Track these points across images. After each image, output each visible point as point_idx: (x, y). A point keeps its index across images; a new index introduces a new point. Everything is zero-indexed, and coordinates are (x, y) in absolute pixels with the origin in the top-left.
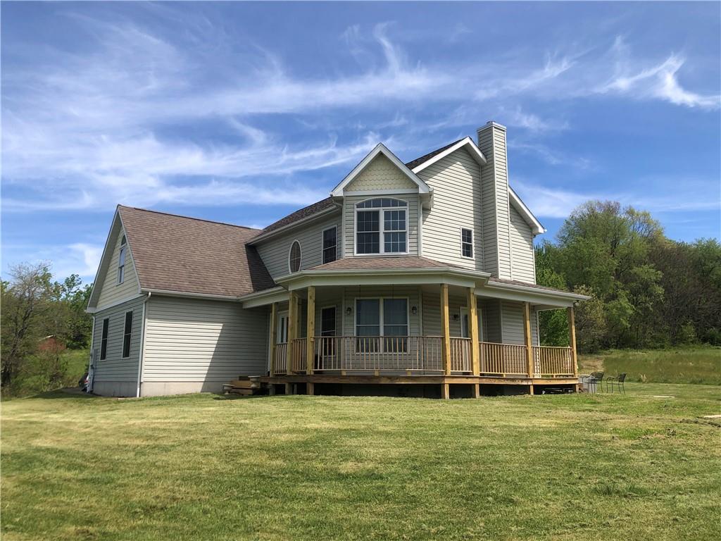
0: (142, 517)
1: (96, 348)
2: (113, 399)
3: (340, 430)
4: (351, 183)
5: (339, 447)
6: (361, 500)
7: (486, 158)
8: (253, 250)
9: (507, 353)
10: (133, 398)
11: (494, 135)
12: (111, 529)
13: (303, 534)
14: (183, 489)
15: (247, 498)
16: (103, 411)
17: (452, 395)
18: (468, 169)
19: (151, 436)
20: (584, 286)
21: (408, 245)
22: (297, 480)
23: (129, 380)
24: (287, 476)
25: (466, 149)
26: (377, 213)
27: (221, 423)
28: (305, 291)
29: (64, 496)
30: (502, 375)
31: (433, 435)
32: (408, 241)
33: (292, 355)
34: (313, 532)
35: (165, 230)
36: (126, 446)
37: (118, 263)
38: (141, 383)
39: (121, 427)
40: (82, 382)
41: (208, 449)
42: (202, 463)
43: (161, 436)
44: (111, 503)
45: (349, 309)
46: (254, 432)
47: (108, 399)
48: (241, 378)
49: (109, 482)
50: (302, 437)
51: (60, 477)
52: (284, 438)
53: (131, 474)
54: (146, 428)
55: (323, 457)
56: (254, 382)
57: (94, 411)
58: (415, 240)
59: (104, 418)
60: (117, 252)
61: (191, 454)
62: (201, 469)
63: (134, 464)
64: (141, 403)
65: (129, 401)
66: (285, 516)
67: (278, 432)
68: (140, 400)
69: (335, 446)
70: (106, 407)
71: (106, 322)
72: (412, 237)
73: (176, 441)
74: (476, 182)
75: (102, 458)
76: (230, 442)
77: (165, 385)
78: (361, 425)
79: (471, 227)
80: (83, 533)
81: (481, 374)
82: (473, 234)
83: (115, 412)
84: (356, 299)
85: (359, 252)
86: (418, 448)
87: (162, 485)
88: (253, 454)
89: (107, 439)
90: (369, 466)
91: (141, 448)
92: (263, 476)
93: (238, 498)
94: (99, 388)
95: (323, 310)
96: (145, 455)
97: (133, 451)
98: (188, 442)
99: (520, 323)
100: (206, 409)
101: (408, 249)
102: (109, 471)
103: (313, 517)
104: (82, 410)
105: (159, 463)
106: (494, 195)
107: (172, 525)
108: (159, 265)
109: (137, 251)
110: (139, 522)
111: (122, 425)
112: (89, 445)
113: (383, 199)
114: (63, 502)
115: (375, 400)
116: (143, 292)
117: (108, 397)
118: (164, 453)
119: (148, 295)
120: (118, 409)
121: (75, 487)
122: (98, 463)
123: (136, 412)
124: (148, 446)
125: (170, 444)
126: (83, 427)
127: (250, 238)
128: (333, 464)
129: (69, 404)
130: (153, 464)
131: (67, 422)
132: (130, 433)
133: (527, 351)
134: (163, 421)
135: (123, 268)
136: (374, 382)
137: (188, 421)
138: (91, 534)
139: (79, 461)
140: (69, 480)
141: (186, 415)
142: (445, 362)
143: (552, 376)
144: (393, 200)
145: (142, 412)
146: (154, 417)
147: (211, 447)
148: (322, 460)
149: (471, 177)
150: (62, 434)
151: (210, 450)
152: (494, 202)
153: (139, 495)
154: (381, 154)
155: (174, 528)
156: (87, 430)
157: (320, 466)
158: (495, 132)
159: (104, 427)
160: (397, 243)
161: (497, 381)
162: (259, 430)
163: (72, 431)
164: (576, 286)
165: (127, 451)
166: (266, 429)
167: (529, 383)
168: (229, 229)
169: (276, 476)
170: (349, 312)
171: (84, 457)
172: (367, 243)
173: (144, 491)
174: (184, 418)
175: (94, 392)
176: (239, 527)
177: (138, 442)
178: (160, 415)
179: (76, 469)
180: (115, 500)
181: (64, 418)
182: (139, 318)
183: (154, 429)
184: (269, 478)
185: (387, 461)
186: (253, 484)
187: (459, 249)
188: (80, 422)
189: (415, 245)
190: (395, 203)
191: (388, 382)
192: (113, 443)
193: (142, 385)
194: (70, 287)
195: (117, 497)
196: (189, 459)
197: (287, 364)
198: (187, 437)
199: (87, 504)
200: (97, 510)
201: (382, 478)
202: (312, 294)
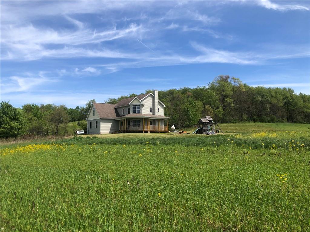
7: (154, 96)
8: (116, 109)
9: (156, 127)
17: (144, 133)
18: (151, 98)
23: (98, 132)
26: (135, 107)
28: (125, 119)
37: (93, 112)
38: (100, 132)
45: (131, 122)
48: (115, 131)
56: (118, 132)
58: (141, 111)
71: (91, 122)
74: (153, 99)
77: (104, 132)
81: (150, 130)
84: (132, 120)
85: (133, 112)
94: (90, 133)
95: (128, 121)
106: (155, 101)
113: (136, 105)
116: (99, 118)
119: (101, 119)
127: (115, 107)
142: (144, 129)
154: (136, 98)
158: (156, 91)
160: (138, 111)
161: (154, 131)
167: (159, 131)
172: (134, 112)
182: (99, 122)
187: (149, 111)
190: (138, 105)
191: (136, 131)
197: (122, 129)
202: (126, 119)
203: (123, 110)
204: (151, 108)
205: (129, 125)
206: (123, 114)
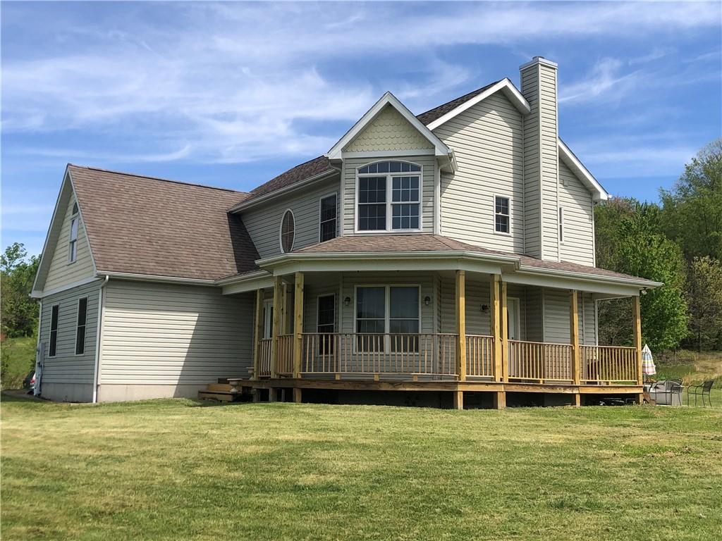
0: (90, 520)
1: (43, 341)
2: (65, 405)
3: (314, 442)
4: (352, 142)
5: (305, 459)
6: (310, 509)
7: (530, 105)
8: (237, 219)
9: (549, 353)
10: (88, 404)
11: (540, 75)
12: (60, 529)
13: (242, 536)
14: (133, 497)
15: (195, 507)
16: (53, 418)
17: (467, 406)
18: (506, 119)
19: (105, 446)
20: (707, 258)
21: (421, 220)
22: (250, 491)
23: (84, 381)
24: (242, 487)
25: (503, 93)
26: (384, 180)
27: (184, 433)
29: (14, 501)
30: (538, 381)
31: (414, 449)
32: (421, 215)
33: (277, 354)
34: (252, 536)
35: (126, 196)
36: (77, 456)
37: (69, 236)
38: (98, 386)
39: (73, 436)
40: (27, 382)
41: (164, 460)
42: (156, 474)
43: (116, 446)
44: (60, 508)
45: (348, 299)
46: (219, 443)
47: (59, 405)
48: (221, 381)
49: (59, 490)
50: (269, 449)
51: (9, 484)
52: (250, 450)
53: (81, 483)
54: (99, 438)
55: (286, 469)
56: (234, 386)
57: (43, 418)
58: (430, 214)
59: (54, 426)
60: (68, 222)
61: (147, 465)
62: (154, 480)
63: (85, 474)
64: (97, 410)
65: (83, 408)
66: (229, 522)
67: (245, 444)
68: (97, 406)
69: (302, 458)
70: (56, 414)
71: (56, 309)
72: (427, 209)
73: (131, 452)
74: (516, 136)
75: (52, 467)
76: (191, 452)
77: (127, 388)
78: (340, 438)
79: (509, 194)
80: (33, 532)
81: (510, 380)
82: (511, 203)
83: (67, 420)
84: (355, 287)
85: (361, 228)
86: (392, 462)
87: (113, 493)
88: (211, 465)
89: (58, 448)
90: (332, 478)
91: (94, 458)
92: (217, 488)
93: (187, 507)
94: (48, 391)
95: (320, 298)
96: (97, 465)
97: (85, 460)
98: (144, 453)
99: (565, 315)
100: (170, 417)
101: (421, 224)
102: (59, 480)
103: (257, 523)
104: (30, 416)
105: (112, 473)
106: (538, 153)
107: (118, 528)
108: (118, 241)
109: (92, 224)
110: (88, 525)
111: (74, 434)
112: (37, 454)
113: (391, 162)
114: (13, 506)
115: (369, 410)
116: (99, 275)
117: (60, 402)
118: (118, 463)
119: (105, 279)
120: (69, 416)
121: (25, 494)
122: (47, 472)
123: (91, 420)
124: (101, 456)
125: (125, 454)
126: (31, 435)
127: (232, 203)
128: (294, 476)
129: (13, 409)
130: (105, 474)
131: (13, 430)
132: (81, 442)
133: (573, 351)
134: (119, 430)
135: (75, 243)
136: (373, 388)
137: (148, 430)
138: (42, 533)
139: (28, 470)
140: (19, 487)
141: (146, 424)
142: (459, 365)
143: (607, 383)
144: (403, 163)
145: (97, 420)
146: (110, 425)
147: (169, 458)
148: (283, 473)
149: (511, 130)
150: (8, 443)
151: (167, 461)
152: (538, 162)
153: (88, 502)
154: (389, 105)
155: (121, 530)
156: (35, 438)
157: (279, 478)
158: (541, 70)
159: (54, 436)
160: (407, 217)
161: (531, 388)
162: (225, 441)
163: (19, 439)
164: (696, 258)
165: (78, 461)
166: (232, 440)
167: (574, 392)
168: (207, 192)
169: (231, 487)
170: (347, 302)
171: (32, 465)
172: (371, 217)
173: (94, 498)
174: (144, 427)
175: (42, 396)
176: (183, 530)
177: (90, 452)
178: (117, 423)
179: (25, 477)
180: (65, 505)
181: (9, 425)
182: (95, 306)
183: (108, 439)
184: (223, 488)
185: (352, 474)
186: (205, 494)
187: (491, 222)
188: (27, 430)
189: (431, 219)
190: (406, 167)
191: (390, 388)
192: (63, 453)
193: (99, 388)
194: (11, 259)
195: (67, 503)
196: (143, 470)
197: (272, 367)
198: (144, 448)
199: (38, 508)
200: (47, 514)
201: (338, 490)
202: (299, 281)
203: (289, 223)
204: (506, 200)
205: (331, 329)
206: (288, 248)
